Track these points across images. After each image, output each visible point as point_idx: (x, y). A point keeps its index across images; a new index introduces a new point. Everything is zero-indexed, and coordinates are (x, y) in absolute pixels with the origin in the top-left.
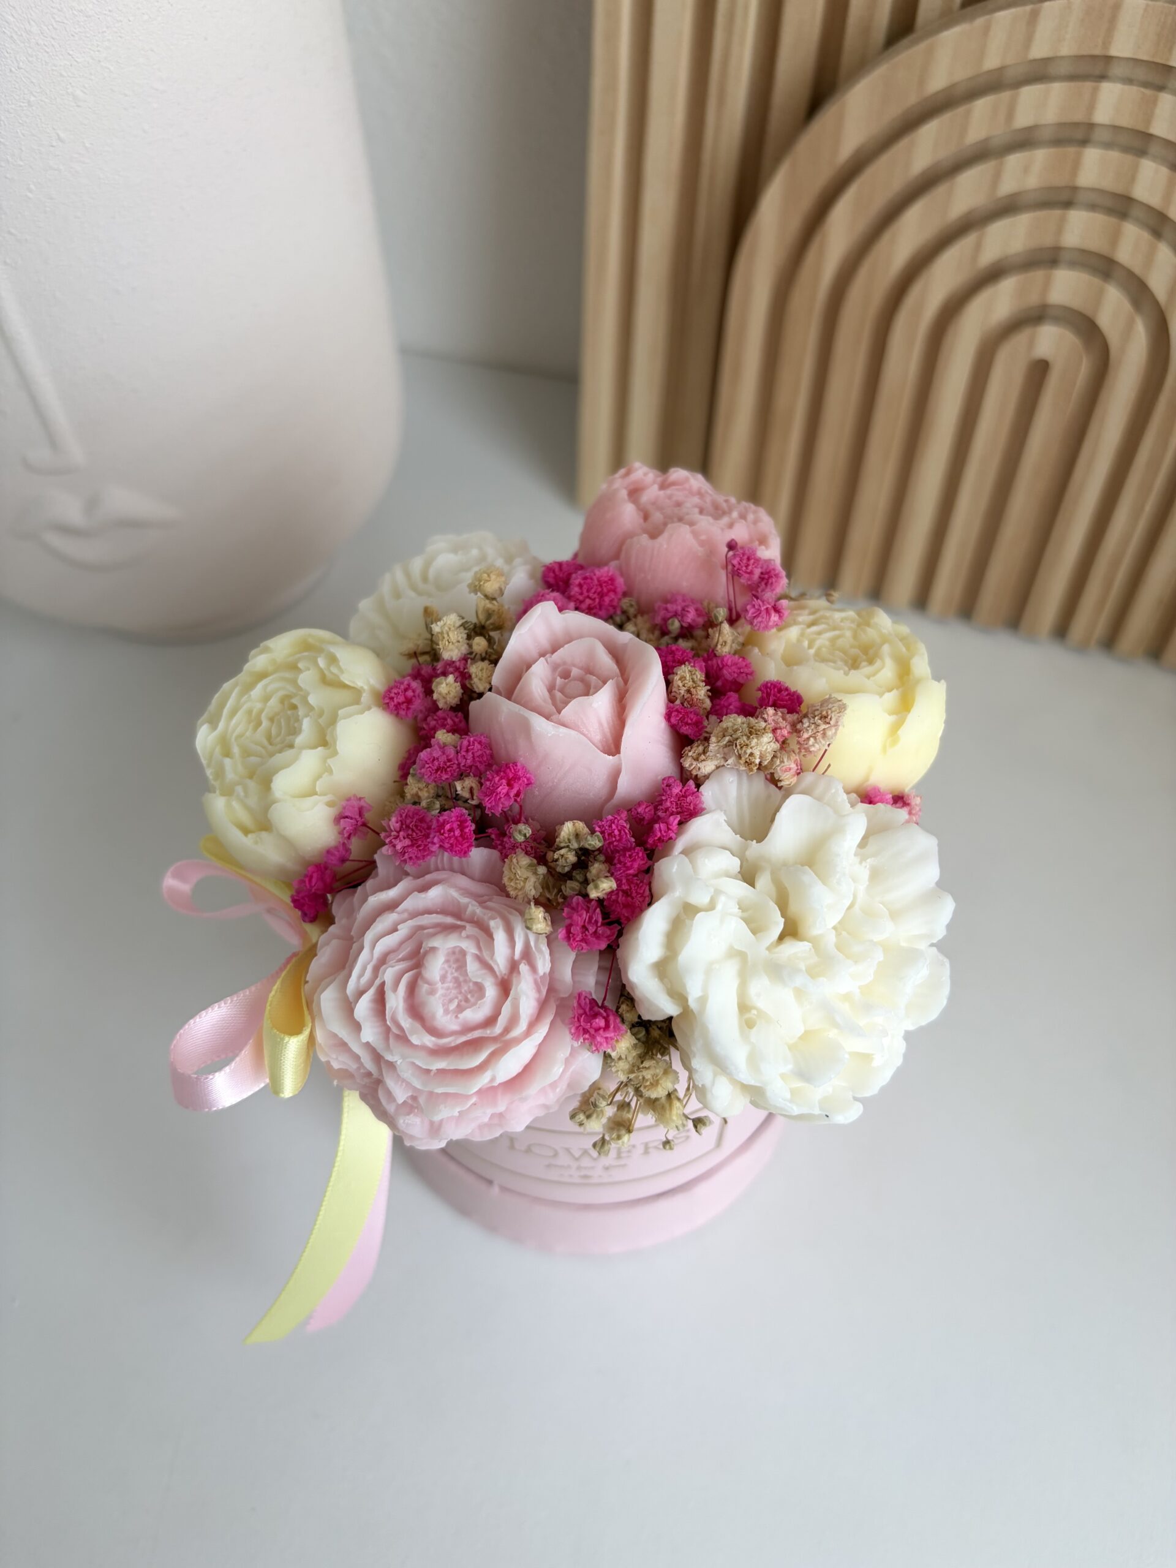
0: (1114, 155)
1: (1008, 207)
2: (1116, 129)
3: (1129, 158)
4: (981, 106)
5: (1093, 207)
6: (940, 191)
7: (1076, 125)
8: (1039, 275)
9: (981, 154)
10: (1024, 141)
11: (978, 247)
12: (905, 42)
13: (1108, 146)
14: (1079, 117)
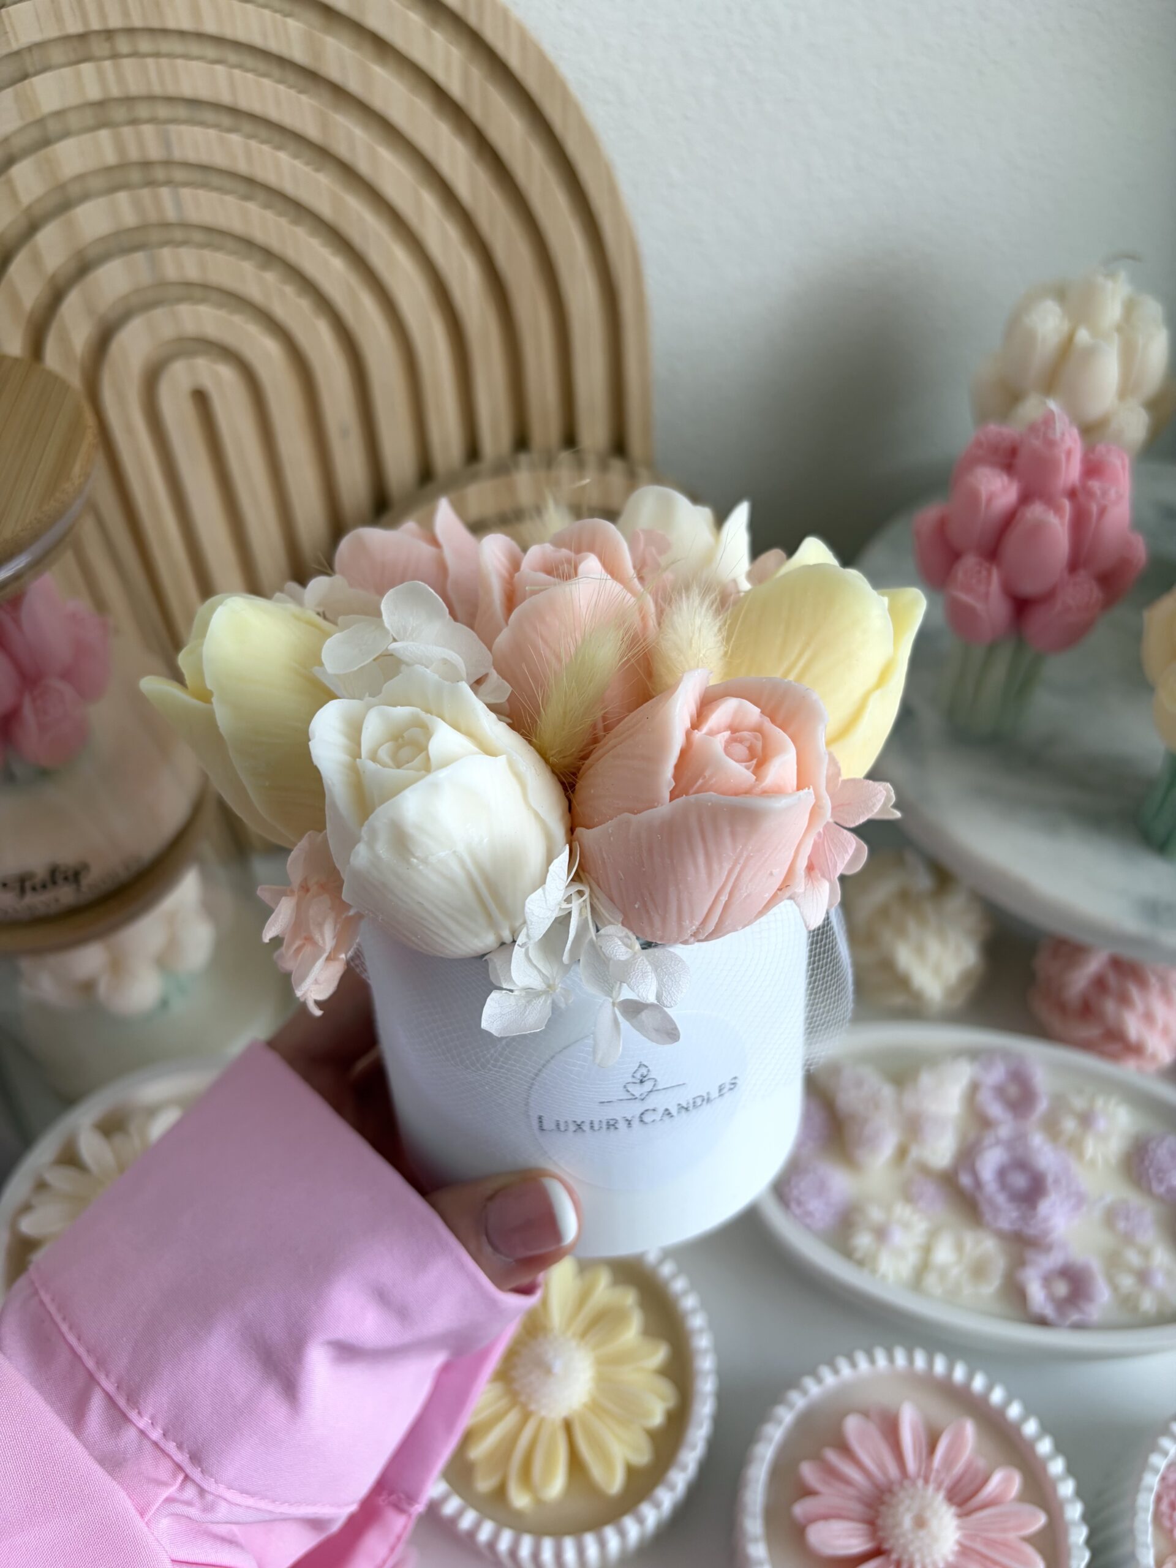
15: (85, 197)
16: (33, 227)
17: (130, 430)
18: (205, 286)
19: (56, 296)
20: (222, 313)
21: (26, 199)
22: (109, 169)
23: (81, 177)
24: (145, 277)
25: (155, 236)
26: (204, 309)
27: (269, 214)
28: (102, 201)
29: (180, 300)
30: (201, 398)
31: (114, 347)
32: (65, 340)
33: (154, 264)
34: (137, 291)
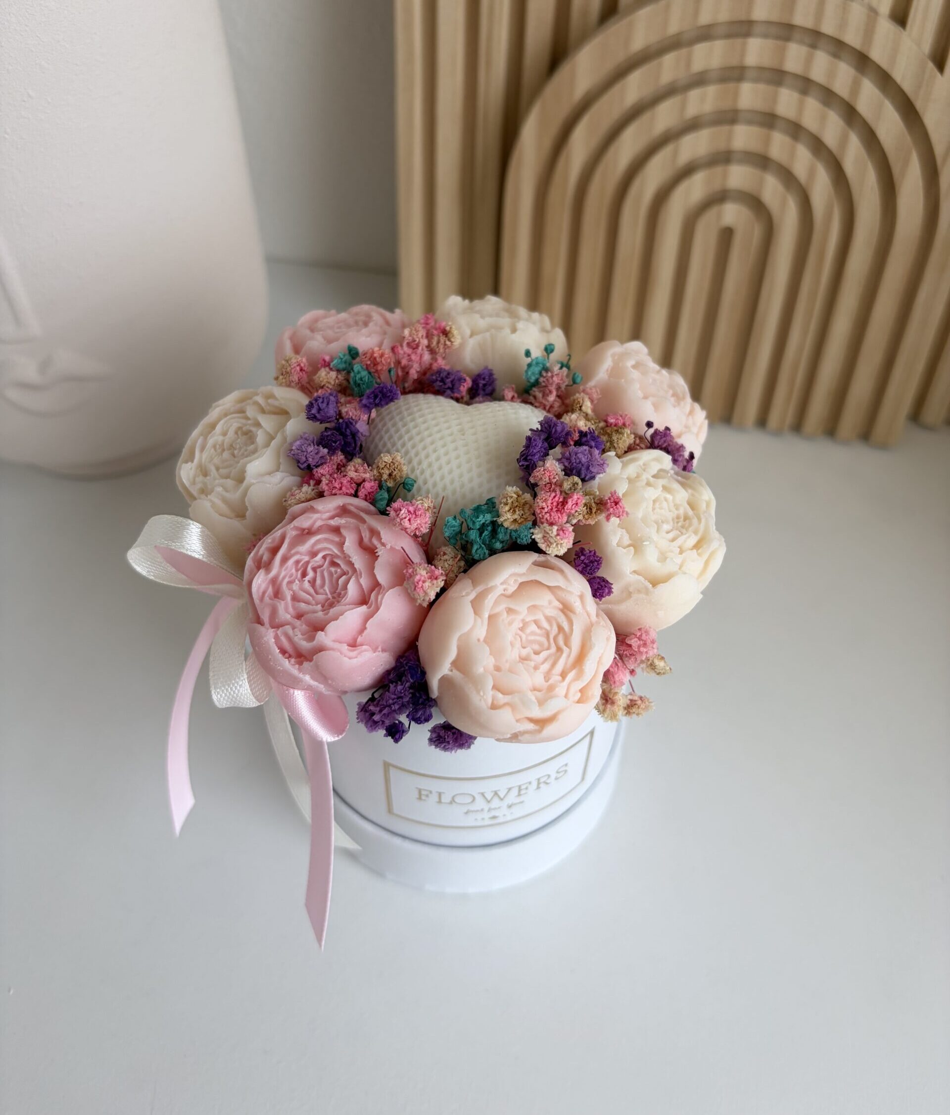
0: (761, 87)
1: (693, 125)
2: (761, 69)
3: (771, 88)
4: (669, 60)
5: (750, 122)
6: (645, 118)
7: (732, 68)
8: (719, 170)
9: (671, 91)
10: (700, 80)
11: (675, 154)
12: (612, 20)
13: (756, 80)
14: (734, 62)
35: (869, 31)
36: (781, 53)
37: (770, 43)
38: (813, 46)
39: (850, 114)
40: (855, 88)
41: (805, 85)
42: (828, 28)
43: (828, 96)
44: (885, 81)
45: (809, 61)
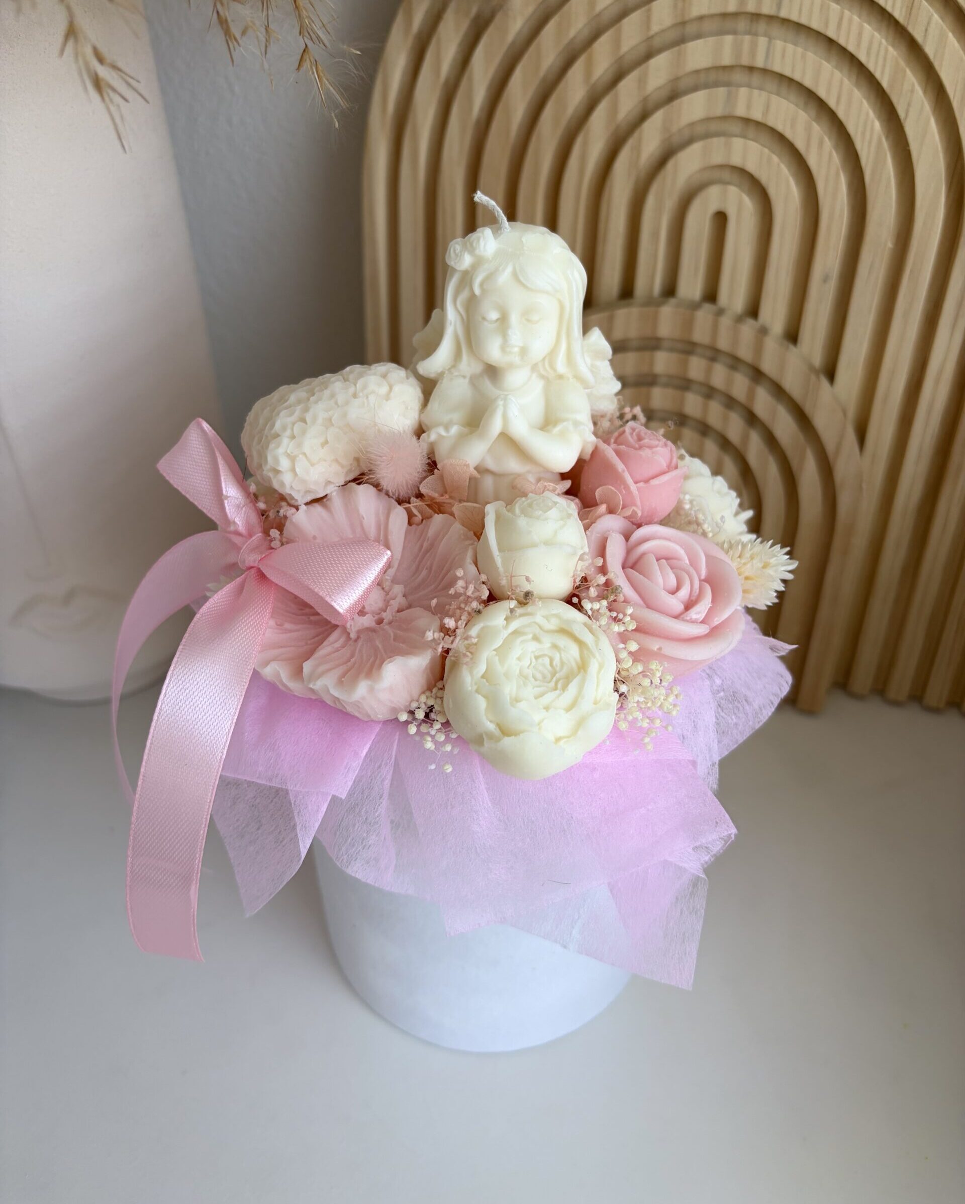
15: (698, 36)
16: (649, 55)
17: (655, 235)
18: (759, 125)
19: (644, 116)
20: (766, 150)
21: (655, 28)
22: (724, 16)
23: (701, 18)
24: (719, 111)
25: (738, 77)
26: (753, 145)
27: (838, 74)
28: (711, 40)
29: (736, 136)
30: (721, 218)
31: (670, 165)
32: (638, 149)
33: (731, 99)
34: (708, 119)
35: (758, 348)
36: (685, 364)
37: (674, 356)
38: (713, 359)
39: (752, 419)
40: (751, 395)
41: (710, 392)
42: (723, 343)
43: (730, 402)
44: (779, 391)
45: (709, 371)
